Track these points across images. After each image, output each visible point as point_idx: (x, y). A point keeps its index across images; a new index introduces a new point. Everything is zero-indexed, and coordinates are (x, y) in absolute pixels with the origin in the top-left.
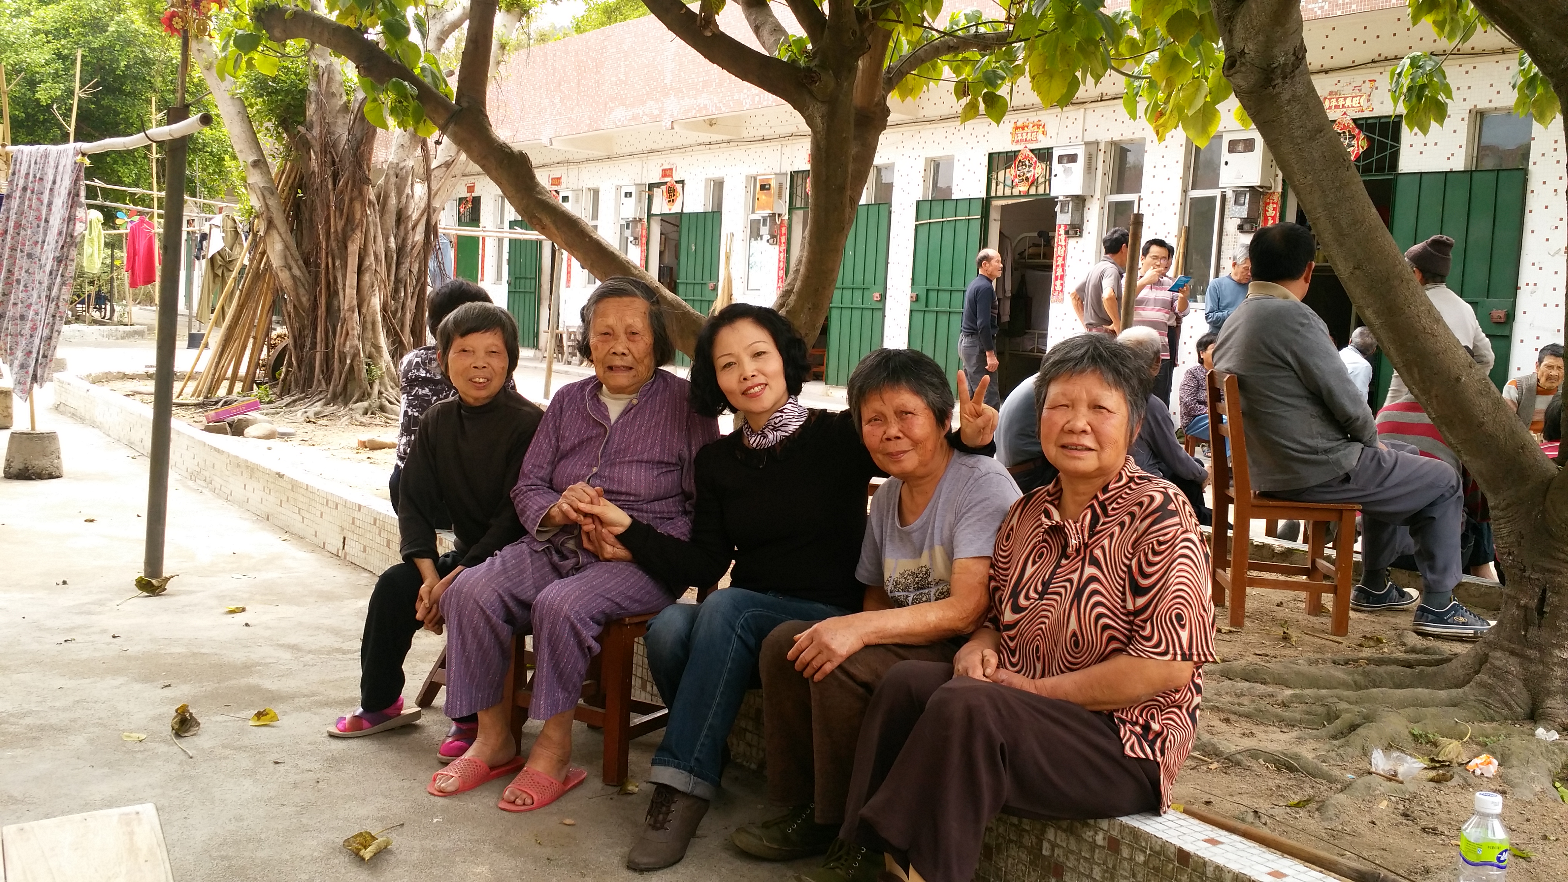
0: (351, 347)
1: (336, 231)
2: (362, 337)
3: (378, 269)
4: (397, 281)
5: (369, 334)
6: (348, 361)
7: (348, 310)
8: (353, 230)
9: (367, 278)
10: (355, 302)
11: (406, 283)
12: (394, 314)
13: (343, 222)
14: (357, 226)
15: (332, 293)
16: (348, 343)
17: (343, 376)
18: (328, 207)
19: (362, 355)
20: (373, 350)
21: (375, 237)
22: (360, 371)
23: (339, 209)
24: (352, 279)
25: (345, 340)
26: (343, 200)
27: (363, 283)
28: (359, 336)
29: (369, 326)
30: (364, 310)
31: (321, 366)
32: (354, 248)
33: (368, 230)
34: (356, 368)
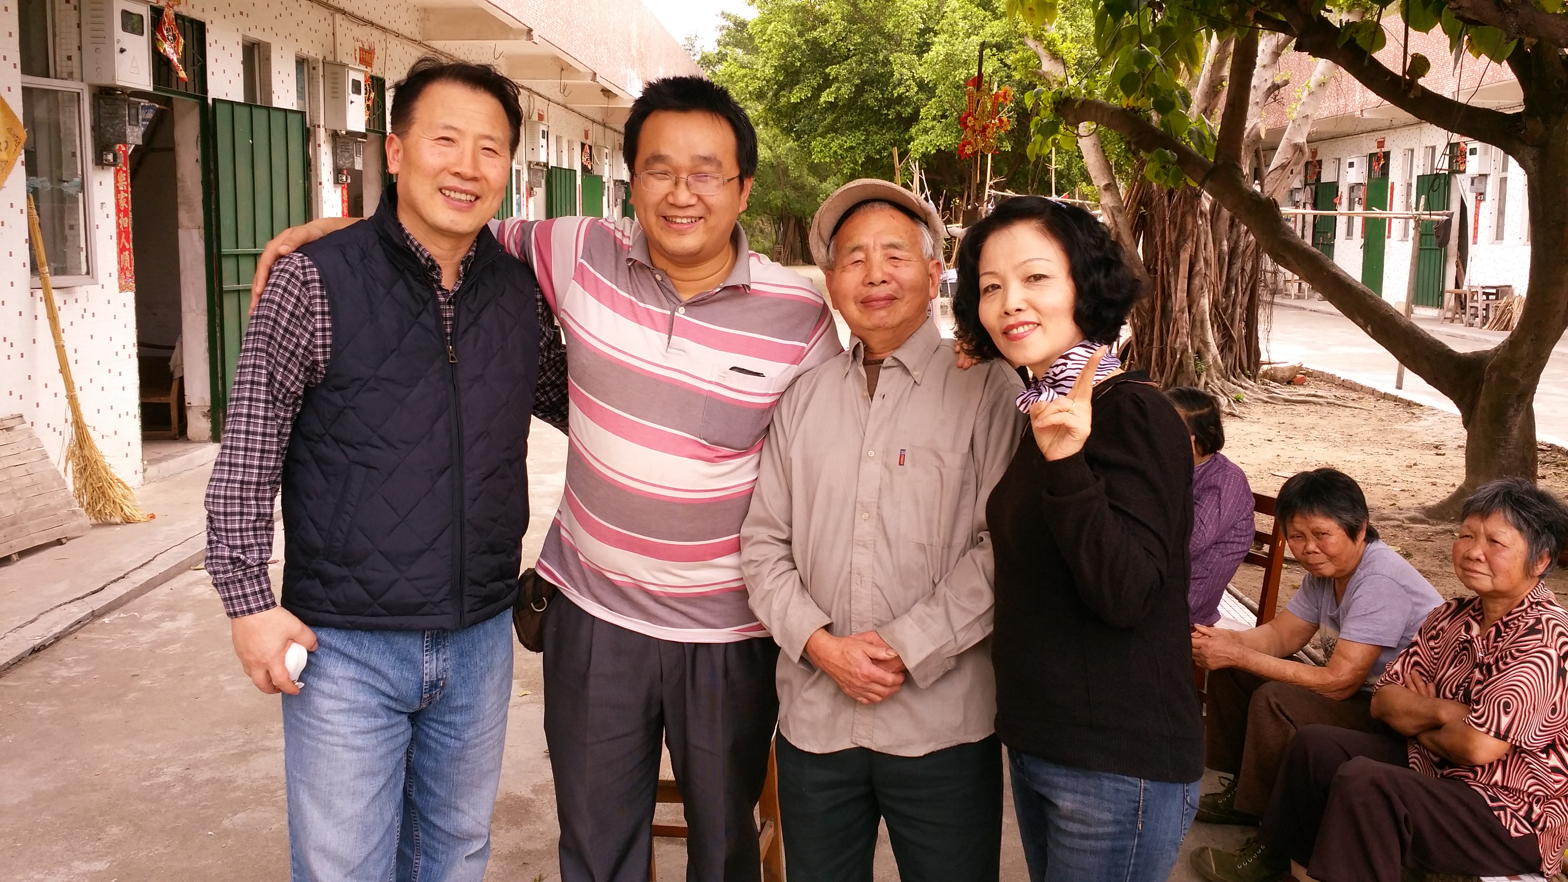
0: (1181, 344)
1: (1170, 242)
2: (1191, 335)
3: (1208, 273)
4: (1229, 279)
5: (1198, 331)
6: (1178, 356)
7: (1179, 311)
8: (1185, 241)
9: (1197, 282)
10: (1185, 304)
11: (1237, 282)
12: (1225, 310)
13: (1176, 234)
14: (1189, 237)
15: (1167, 296)
16: (1178, 340)
17: (1174, 369)
18: (1164, 221)
19: (1190, 351)
20: (1201, 345)
21: (1205, 244)
22: (1188, 365)
23: (1173, 222)
24: (1183, 284)
25: (1176, 337)
26: (1176, 214)
27: (1193, 286)
28: (1188, 333)
29: (1198, 324)
30: (1194, 311)
31: (1157, 360)
32: (1185, 256)
33: (1198, 239)
34: (1184, 362)
